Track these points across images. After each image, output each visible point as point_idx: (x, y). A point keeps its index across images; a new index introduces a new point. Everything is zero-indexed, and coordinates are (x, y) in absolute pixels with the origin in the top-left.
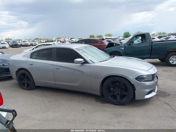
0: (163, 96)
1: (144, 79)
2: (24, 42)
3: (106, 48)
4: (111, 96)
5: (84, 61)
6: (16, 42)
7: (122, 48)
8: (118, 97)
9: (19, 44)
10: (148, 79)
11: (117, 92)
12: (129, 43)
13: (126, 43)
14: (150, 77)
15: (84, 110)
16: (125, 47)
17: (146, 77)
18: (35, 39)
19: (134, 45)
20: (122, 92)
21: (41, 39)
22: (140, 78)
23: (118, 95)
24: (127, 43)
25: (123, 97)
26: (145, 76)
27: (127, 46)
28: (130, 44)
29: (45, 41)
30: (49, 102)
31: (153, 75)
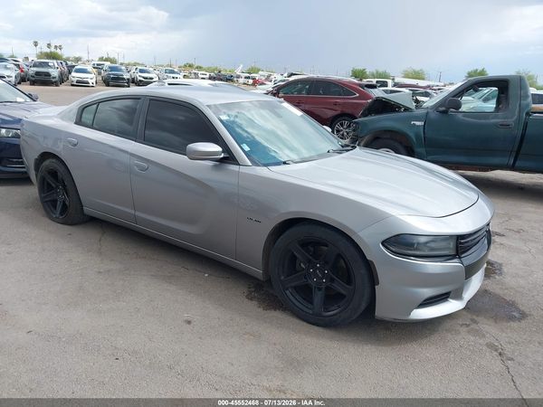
0: (496, 319)
1: (417, 249)
2: (141, 71)
3: (364, 115)
4: (295, 288)
5: (223, 152)
6: (121, 70)
7: (418, 123)
8: (318, 297)
9: (126, 76)
10: (432, 249)
11: (317, 276)
12: (444, 109)
13: (432, 107)
14: (443, 244)
15: (189, 322)
16: (426, 118)
17: (427, 243)
18: (183, 65)
19: (460, 116)
20: (332, 280)
21: (200, 68)
22: (401, 243)
23: (320, 289)
24: (436, 107)
25: (332, 298)
26: (423, 240)
27: (433, 115)
28: (445, 112)
29: (208, 76)
30: (100, 272)
31: (459, 237)
